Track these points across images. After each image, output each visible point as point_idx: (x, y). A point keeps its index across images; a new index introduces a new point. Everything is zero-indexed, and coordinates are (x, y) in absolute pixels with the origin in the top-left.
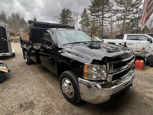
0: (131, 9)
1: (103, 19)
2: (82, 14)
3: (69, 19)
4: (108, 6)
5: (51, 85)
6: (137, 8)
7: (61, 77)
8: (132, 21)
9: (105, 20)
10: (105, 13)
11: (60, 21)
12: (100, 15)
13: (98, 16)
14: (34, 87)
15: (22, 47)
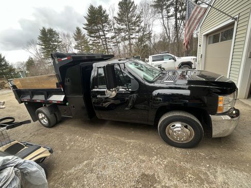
0: (133, 28)
1: (106, 41)
2: (75, 35)
3: (56, 44)
4: (109, 24)
6: (138, 26)
9: (109, 42)
10: (106, 32)
11: (43, 48)
12: (102, 36)
13: (99, 37)
14: (116, 155)
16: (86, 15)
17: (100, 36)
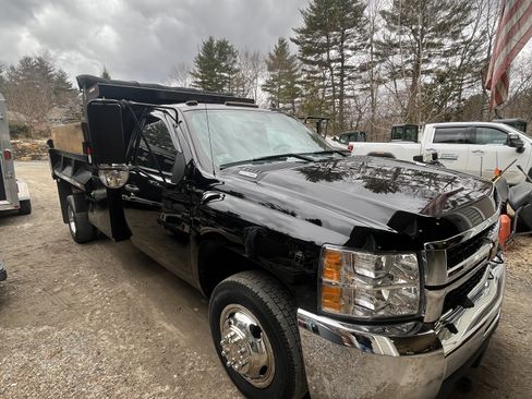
0: (436, 40)
1: (342, 75)
2: (271, 56)
3: (226, 75)
4: (360, 32)
5: (172, 328)
6: (455, 36)
7: (215, 298)
8: (441, 78)
9: (349, 78)
11: (196, 82)
12: (334, 61)
13: (326, 64)
14: (105, 341)
15: (55, 177)
16: (306, 7)
17: (330, 61)
